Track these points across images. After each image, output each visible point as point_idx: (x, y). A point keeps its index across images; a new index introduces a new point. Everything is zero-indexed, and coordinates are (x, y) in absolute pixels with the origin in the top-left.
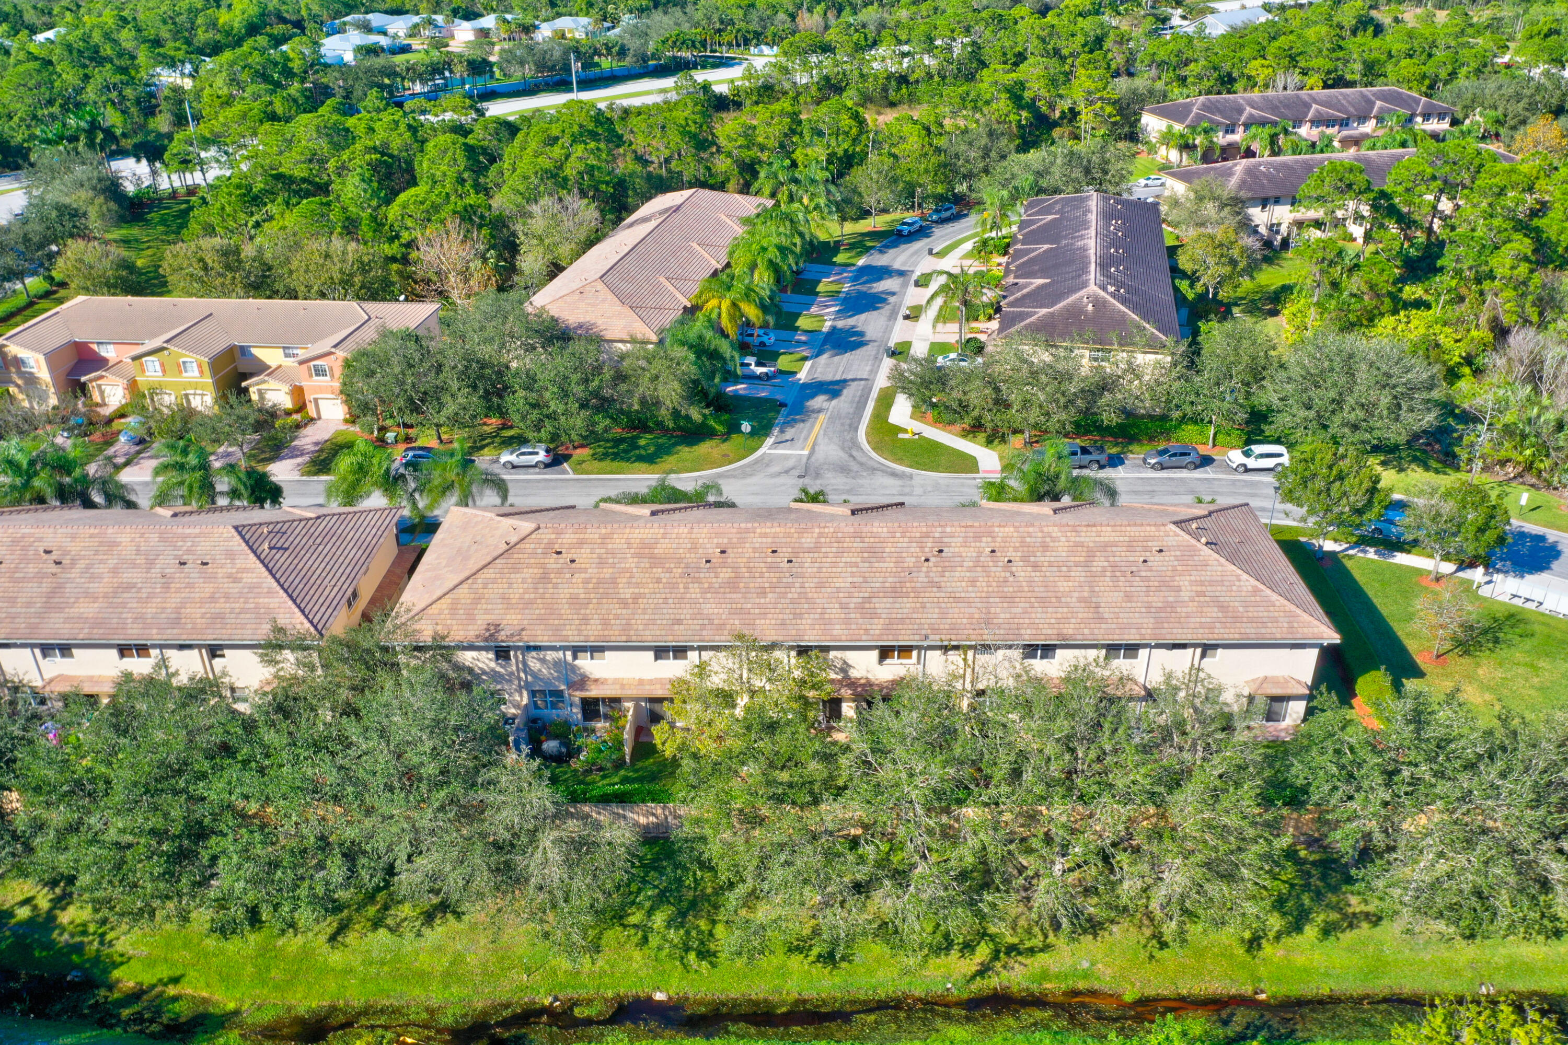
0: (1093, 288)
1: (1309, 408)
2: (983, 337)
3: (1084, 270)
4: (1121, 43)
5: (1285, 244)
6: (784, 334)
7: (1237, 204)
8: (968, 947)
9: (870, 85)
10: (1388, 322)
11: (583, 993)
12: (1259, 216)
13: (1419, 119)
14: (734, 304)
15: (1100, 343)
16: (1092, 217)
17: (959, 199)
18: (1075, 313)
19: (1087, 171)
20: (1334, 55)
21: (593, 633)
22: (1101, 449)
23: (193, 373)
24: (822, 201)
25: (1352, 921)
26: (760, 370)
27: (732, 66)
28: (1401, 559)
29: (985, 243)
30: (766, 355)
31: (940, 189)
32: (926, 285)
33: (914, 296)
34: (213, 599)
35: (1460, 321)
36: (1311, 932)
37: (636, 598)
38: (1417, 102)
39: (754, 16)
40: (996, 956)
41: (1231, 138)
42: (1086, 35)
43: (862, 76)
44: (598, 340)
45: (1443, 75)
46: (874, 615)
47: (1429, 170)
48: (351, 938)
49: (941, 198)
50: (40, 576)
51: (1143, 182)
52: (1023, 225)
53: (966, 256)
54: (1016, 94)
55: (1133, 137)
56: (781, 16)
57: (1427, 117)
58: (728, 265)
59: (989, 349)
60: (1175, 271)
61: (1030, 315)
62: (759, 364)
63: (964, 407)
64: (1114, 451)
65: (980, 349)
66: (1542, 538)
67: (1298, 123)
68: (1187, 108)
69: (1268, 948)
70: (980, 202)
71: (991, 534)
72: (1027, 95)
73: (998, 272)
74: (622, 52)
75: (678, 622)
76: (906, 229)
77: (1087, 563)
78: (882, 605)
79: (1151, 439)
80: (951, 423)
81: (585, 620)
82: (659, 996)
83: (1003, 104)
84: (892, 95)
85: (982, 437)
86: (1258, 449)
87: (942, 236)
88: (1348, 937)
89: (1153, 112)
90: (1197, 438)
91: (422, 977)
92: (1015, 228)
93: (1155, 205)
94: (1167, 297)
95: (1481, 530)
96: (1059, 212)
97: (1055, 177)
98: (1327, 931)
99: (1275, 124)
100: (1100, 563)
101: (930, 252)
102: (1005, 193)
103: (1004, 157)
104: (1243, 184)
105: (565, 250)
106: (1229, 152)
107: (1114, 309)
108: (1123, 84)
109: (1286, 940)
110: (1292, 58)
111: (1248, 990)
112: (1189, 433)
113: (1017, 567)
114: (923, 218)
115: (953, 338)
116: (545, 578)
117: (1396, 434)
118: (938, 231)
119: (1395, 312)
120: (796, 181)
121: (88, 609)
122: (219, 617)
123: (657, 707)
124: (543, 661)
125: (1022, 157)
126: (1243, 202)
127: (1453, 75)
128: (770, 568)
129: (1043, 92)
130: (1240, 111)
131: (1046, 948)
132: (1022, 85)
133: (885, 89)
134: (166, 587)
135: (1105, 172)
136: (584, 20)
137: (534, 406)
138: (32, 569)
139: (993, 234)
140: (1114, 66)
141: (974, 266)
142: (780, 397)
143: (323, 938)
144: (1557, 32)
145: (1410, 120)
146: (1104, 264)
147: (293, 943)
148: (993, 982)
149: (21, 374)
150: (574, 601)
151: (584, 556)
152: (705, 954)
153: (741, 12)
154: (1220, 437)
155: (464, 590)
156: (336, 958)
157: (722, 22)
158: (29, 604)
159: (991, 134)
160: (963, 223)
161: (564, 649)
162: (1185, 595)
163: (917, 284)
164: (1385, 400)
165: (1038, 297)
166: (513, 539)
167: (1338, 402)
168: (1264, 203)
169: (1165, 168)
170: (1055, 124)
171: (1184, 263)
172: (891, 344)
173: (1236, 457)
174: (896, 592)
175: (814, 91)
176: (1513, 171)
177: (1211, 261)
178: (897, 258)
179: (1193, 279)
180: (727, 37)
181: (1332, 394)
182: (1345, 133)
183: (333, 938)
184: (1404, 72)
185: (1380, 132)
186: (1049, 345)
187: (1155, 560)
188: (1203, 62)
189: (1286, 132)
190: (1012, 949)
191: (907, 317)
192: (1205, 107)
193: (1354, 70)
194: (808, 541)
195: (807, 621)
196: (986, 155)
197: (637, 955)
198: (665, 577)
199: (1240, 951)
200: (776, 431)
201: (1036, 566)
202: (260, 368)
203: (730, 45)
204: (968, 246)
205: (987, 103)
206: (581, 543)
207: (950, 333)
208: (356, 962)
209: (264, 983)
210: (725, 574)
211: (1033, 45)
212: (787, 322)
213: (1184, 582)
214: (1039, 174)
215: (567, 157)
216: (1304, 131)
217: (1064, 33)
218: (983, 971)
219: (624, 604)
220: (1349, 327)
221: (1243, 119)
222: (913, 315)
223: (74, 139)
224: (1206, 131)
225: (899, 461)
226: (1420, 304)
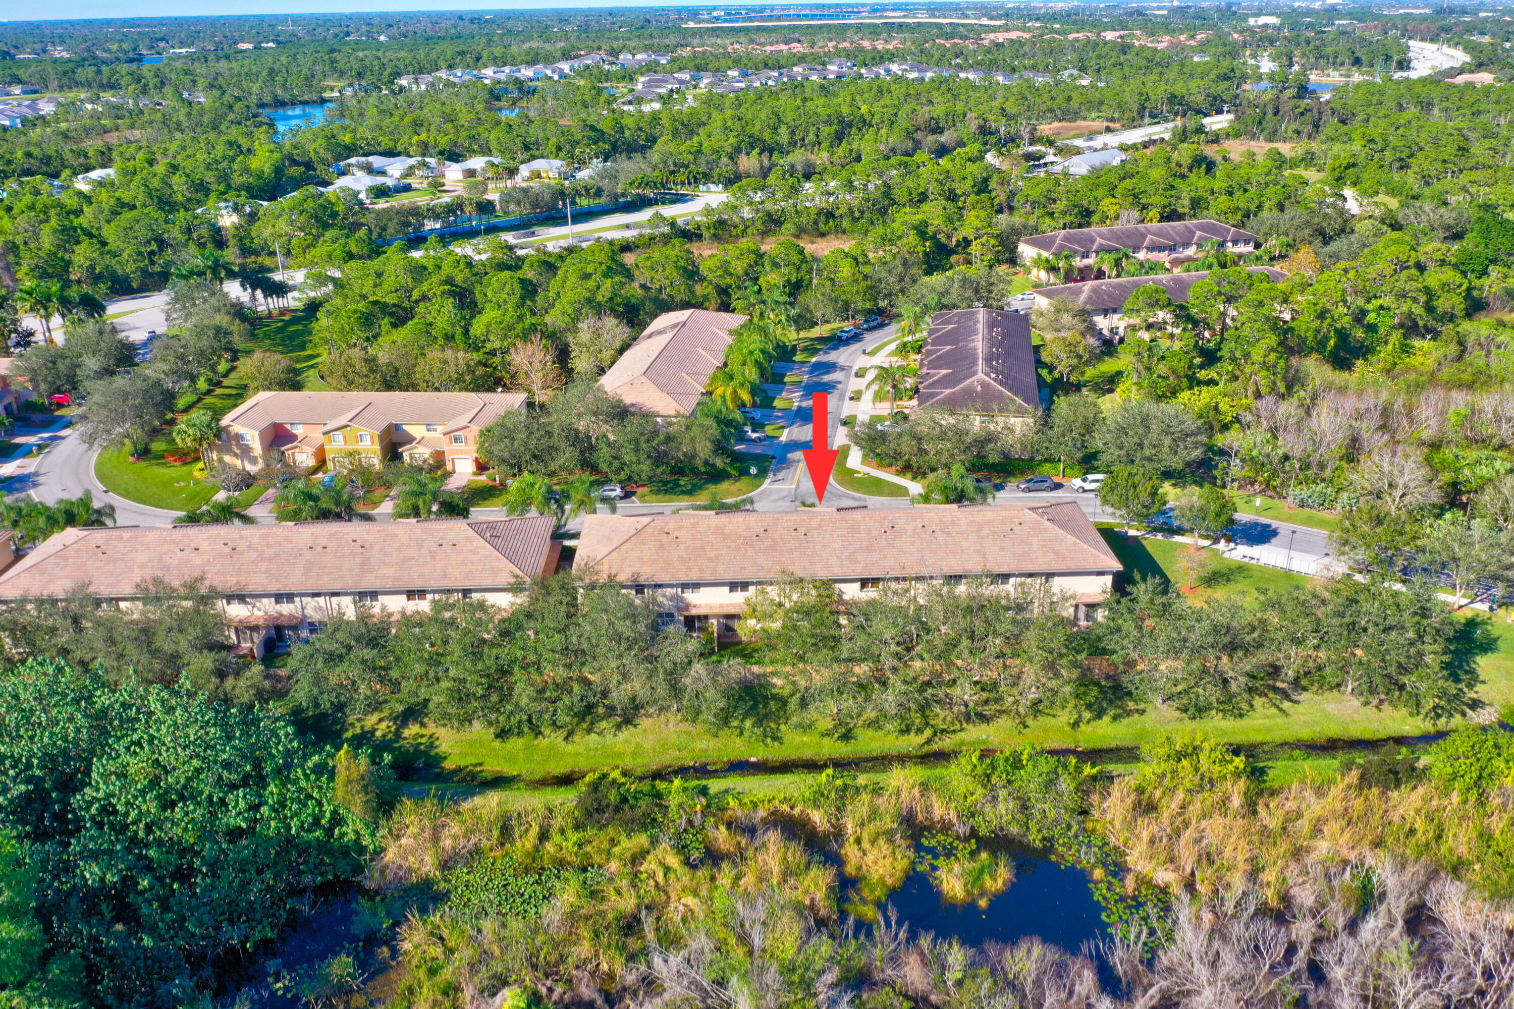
0: (981, 375)
1: (1121, 448)
2: (907, 411)
3: (975, 363)
4: (1002, 184)
5: (1122, 341)
6: (766, 411)
7: (1084, 314)
8: (919, 731)
9: (804, 219)
10: (1185, 396)
11: (710, 760)
12: (1103, 323)
13: (1230, 244)
14: (735, 391)
15: (987, 412)
16: (980, 326)
17: (881, 312)
18: (969, 393)
19: (977, 291)
20: (1168, 193)
21: (694, 576)
22: (989, 480)
23: (367, 442)
24: (783, 318)
25: (1129, 713)
26: (754, 435)
27: (686, 201)
28: (1177, 539)
29: (904, 345)
30: (757, 426)
31: (868, 305)
32: (862, 376)
33: (855, 384)
34: (463, 564)
35: (1235, 393)
36: (1106, 719)
37: (717, 557)
38: (1228, 231)
39: (702, 160)
40: (935, 734)
41: (1086, 261)
42: (974, 178)
43: (797, 212)
44: (647, 415)
45: (1253, 207)
46: (857, 562)
47: (1216, 289)
48: (577, 738)
49: (870, 312)
50: (353, 554)
51: (1020, 297)
52: (931, 332)
53: (892, 354)
54: (921, 230)
55: (1013, 261)
56: (725, 160)
57: (1235, 242)
58: (725, 364)
59: (912, 418)
60: (1039, 363)
61: (938, 394)
62: (754, 431)
63: (897, 455)
64: (998, 481)
65: (906, 418)
66: (1269, 526)
67: (1136, 249)
68: (1052, 239)
69: (1083, 727)
70: (899, 315)
71: (922, 517)
72: (930, 230)
73: (915, 366)
74: (599, 192)
75: (744, 568)
76: (845, 335)
77: (979, 531)
78: (861, 557)
79: (1022, 473)
80: (890, 465)
81: (689, 569)
82: (753, 759)
83: (912, 238)
84: (822, 227)
85: (909, 475)
86: (1091, 477)
87: (871, 340)
88: (1126, 721)
89: (1027, 242)
90: (1052, 472)
91: (620, 755)
92: (925, 333)
93: (1026, 315)
94: (1032, 381)
95: (1218, 515)
96: (958, 322)
97: (953, 298)
98: (1115, 718)
99: (1118, 250)
100: (985, 531)
101: (864, 352)
102: (917, 309)
103: (914, 281)
104: (1089, 300)
105: (607, 355)
106: (1084, 274)
107: (995, 389)
108: (1003, 218)
109: (1093, 723)
110: (1135, 196)
111: (1073, 746)
112: (1047, 468)
113: (938, 534)
114: (857, 327)
115: (885, 412)
116: (662, 547)
117: (1176, 463)
118: (868, 337)
119: (1191, 388)
120: (764, 302)
121: (390, 572)
122: (470, 573)
123: (730, 622)
124: (664, 596)
125: (927, 279)
126: (1088, 313)
127: (1260, 207)
128: (794, 538)
129: (942, 227)
130: (1093, 241)
131: (962, 730)
132: (925, 224)
133: (816, 223)
134: (433, 558)
135: (990, 292)
136: (557, 163)
137: (615, 458)
138: (346, 550)
139: (910, 338)
140: (997, 201)
141: (897, 361)
142: (770, 452)
143: (560, 739)
144: (1354, 165)
145: (1222, 245)
146: (988, 360)
147: (542, 742)
148: (935, 747)
149: (239, 446)
150: (681, 559)
151: (683, 534)
152: (775, 738)
153: (691, 157)
154: (1068, 471)
155: (614, 555)
156: (569, 748)
157: (675, 164)
158: (350, 570)
159: (905, 263)
160: (887, 330)
161: (677, 586)
162: (1035, 547)
163: (857, 375)
164: (1167, 441)
165: (944, 382)
166: (639, 527)
167: (1141, 445)
168: (1105, 313)
169: (1037, 287)
170: (953, 252)
171: (1045, 357)
172: (843, 416)
173: (1077, 482)
174: (869, 549)
175: (759, 225)
176: (1271, 289)
177: (1063, 356)
178: (841, 356)
179: (1051, 369)
180: (679, 178)
181: (1136, 440)
182: (1174, 256)
183: (566, 739)
184: (1222, 206)
185: (1200, 255)
186: (952, 414)
187: (1018, 529)
188: (1065, 202)
189: (1127, 256)
190: (943, 731)
191: (852, 399)
192: (1065, 239)
193: (1184, 205)
194: (815, 523)
195: (818, 566)
196: (901, 280)
197: (738, 740)
198: (733, 545)
199: (1068, 729)
200: (771, 475)
201: (949, 534)
202: (410, 439)
203: (683, 183)
204: (892, 347)
205: (900, 237)
206: (680, 528)
207: (884, 408)
208: (582, 750)
209: (531, 761)
210: (768, 543)
211: (933, 187)
212: (767, 403)
213: (1034, 540)
214: (942, 295)
215: (598, 287)
216: (1141, 255)
217: (957, 176)
218: (929, 741)
219: (711, 560)
220: (1159, 398)
221: (1094, 247)
222: (856, 397)
223: (201, 274)
224: (1066, 257)
225: (857, 490)
226: (1212, 382)
